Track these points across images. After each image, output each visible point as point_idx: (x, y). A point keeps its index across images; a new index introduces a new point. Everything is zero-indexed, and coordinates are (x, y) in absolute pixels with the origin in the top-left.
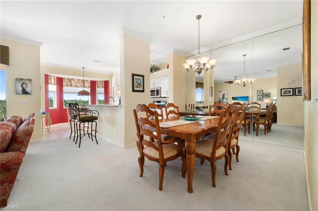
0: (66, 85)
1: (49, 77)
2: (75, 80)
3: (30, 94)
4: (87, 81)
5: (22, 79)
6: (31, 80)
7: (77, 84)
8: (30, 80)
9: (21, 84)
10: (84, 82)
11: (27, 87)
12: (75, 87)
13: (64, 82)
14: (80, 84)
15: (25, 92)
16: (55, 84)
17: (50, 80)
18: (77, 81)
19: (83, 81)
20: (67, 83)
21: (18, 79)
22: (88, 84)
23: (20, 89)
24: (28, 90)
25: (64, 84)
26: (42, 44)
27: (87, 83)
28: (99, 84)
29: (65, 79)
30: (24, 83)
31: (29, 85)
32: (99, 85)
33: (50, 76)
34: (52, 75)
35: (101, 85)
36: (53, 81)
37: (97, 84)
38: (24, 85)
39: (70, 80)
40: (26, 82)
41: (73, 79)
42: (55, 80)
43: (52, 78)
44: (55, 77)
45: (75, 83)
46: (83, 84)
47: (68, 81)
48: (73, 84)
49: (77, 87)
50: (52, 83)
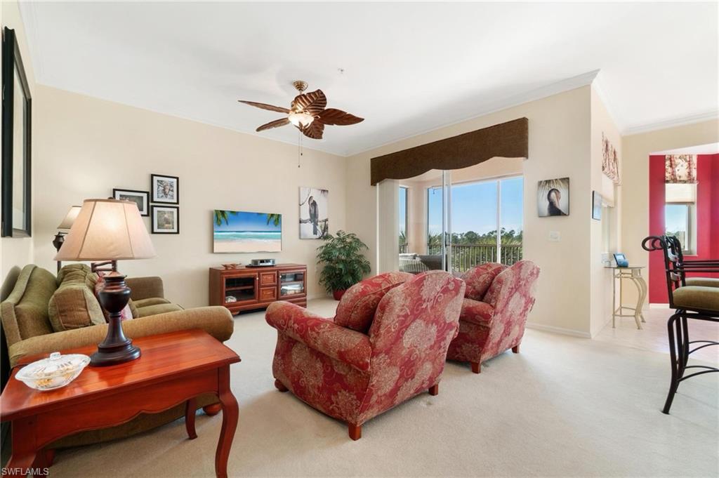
1: (668, 163)
3: (565, 215)
5: (548, 182)
6: (568, 179)
8: (564, 179)
9: (547, 193)
11: (558, 198)
15: (554, 211)
16: (690, 181)
17: (669, 169)
21: (541, 182)
23: (545, 205)
24: (561, 205)
26: (593, 74)
30: (553, 190)
31: (563, 192)
33: (670, 159)
34: (677, 152)
36: (682, 170)
38: (553, 194)
40: (556, 187)
42: (690, 167)
43: (680, 161)
44: (690, 157)
50: (679, 179)
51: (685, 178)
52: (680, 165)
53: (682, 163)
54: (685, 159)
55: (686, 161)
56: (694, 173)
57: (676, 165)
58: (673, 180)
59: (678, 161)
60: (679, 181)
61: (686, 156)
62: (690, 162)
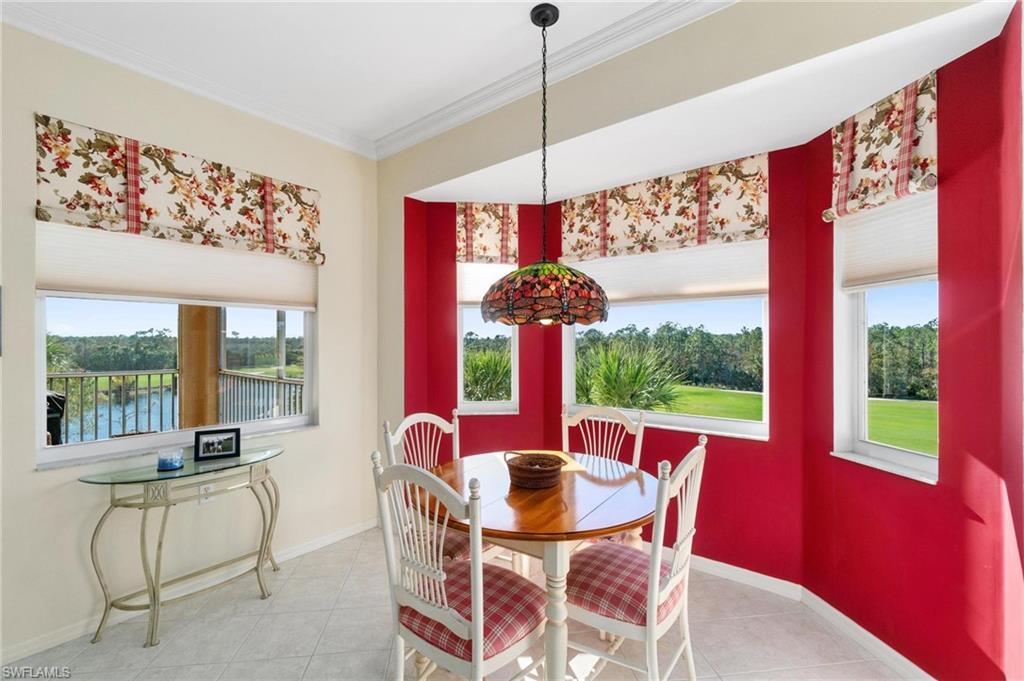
0: (580, 246)
2: (631, 194)
4: (733, 169)
7: (644, 226)
12: (631, 249)
13: (565, 227)
14: (671, 221)
17: (462, 233)
18: (647, 197)
19: (700, 177)
20: (581, 236)
22: (740, 203)
25: (568, 241)
27: (736, 187)
28: (862, 154)
29: (572, 207)
32: (870, 162)
33: (465, 212)
35: (889, 153)
36: (487, 237)
37: (839, 166)
39: (598, 204)
41: (622, 193)
42: (503, 231)
43: (484, 215)
44: (506, 208)
45: (630, 221)
46: (694, 208)
47: (588, 212)
48: (618, 226)
49: (646, 244)
50: (482, 253)
51: (494, 252)
52: (484, 225)
53: (488, 220)
54: (496, 214)
55: (497, 217)
56: (514, 243)
57: (476, 226)
58: (470, 256)
59: (480, 216)
60: (481, 257)
61: (496, 205)
62: (504, 219)
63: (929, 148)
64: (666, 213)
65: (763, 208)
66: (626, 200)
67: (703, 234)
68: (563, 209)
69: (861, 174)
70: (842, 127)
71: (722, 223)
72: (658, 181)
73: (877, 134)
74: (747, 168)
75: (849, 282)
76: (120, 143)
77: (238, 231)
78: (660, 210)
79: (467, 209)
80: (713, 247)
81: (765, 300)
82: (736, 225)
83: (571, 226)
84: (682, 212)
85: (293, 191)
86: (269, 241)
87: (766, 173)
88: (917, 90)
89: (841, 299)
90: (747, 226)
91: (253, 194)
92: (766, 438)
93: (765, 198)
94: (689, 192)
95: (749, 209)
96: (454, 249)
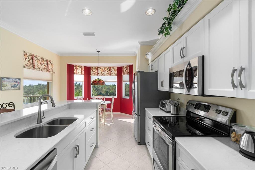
0: (94, 74)
1: (75, 68)
2: (101, 68)
4: (113, 68)
7: (103, 72)
10: (110, 70)
12: (101, 75)
13: (91, 71)
14: (106, 72)
16: (82, 74)
17: (75, 70)
18: (103, 69)
19: (110, 68)
20: (94, 72)
22: (114, 72)
25: (92, 73)
27: (114, 70)
29: (92, 68)
32: (125, 71)
34: (78, 64)
35: (127, 71)
36: (79, 71)
37: (123, 70)
39: (97, 68)
41: (100, 68)
42: (82, 70)
43: (79, 67)
44: (82, 67)
45: (101, 71)
46: (109, 71)
47: (95, 69)
48: (100, 72)
49: (103, 75)
50: (78, 73)
51: (80, 73)
52: (79, 69)
55: (81, 68)
56: (83, 72)
57: (78, 69)
58: (77, 73)
59: (78, 67)
60: (78, 74)
61: (81, 66)
62: (82, 68)
63: (129, 71)
64: (106, 71)
65: (116, 73)
66: (100, 69)
67: (110, 75)
68: (91, 68)
69: (125, 72)
70: (123, 67)
71: (112, 74)
72: (105, 67)
73: (126, 68)
74: (115, 68)
75: (124, 82)
76: (32, 55)
77: (44, 68)
78: (105, 71)
79: (76, 66)
80: (111, 76)
81: (116, 83)
82: (113, 74)
83: (92, 71)
84: (108, 71)
85: (50, 61)
86: (48, 70)
87: (116, 69)
88: (128, 66)
89: (123, 83)
90: (115, 74)
91: (46, 62)
92: (116, 97)
93: (116, 72)
94: (108, 69)
95: (115, 73)
96: (74, 72)
